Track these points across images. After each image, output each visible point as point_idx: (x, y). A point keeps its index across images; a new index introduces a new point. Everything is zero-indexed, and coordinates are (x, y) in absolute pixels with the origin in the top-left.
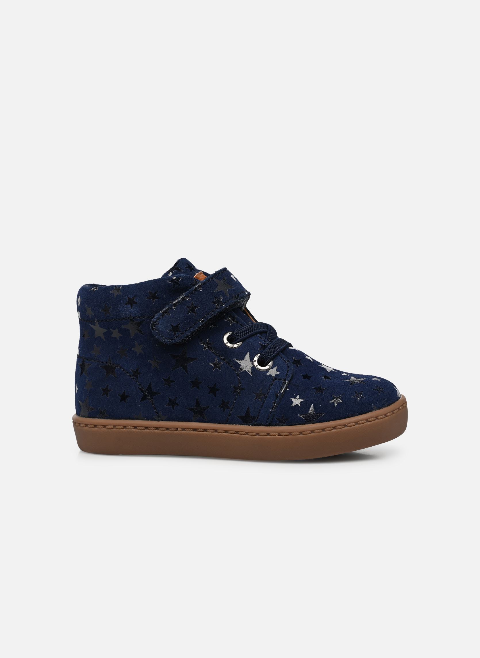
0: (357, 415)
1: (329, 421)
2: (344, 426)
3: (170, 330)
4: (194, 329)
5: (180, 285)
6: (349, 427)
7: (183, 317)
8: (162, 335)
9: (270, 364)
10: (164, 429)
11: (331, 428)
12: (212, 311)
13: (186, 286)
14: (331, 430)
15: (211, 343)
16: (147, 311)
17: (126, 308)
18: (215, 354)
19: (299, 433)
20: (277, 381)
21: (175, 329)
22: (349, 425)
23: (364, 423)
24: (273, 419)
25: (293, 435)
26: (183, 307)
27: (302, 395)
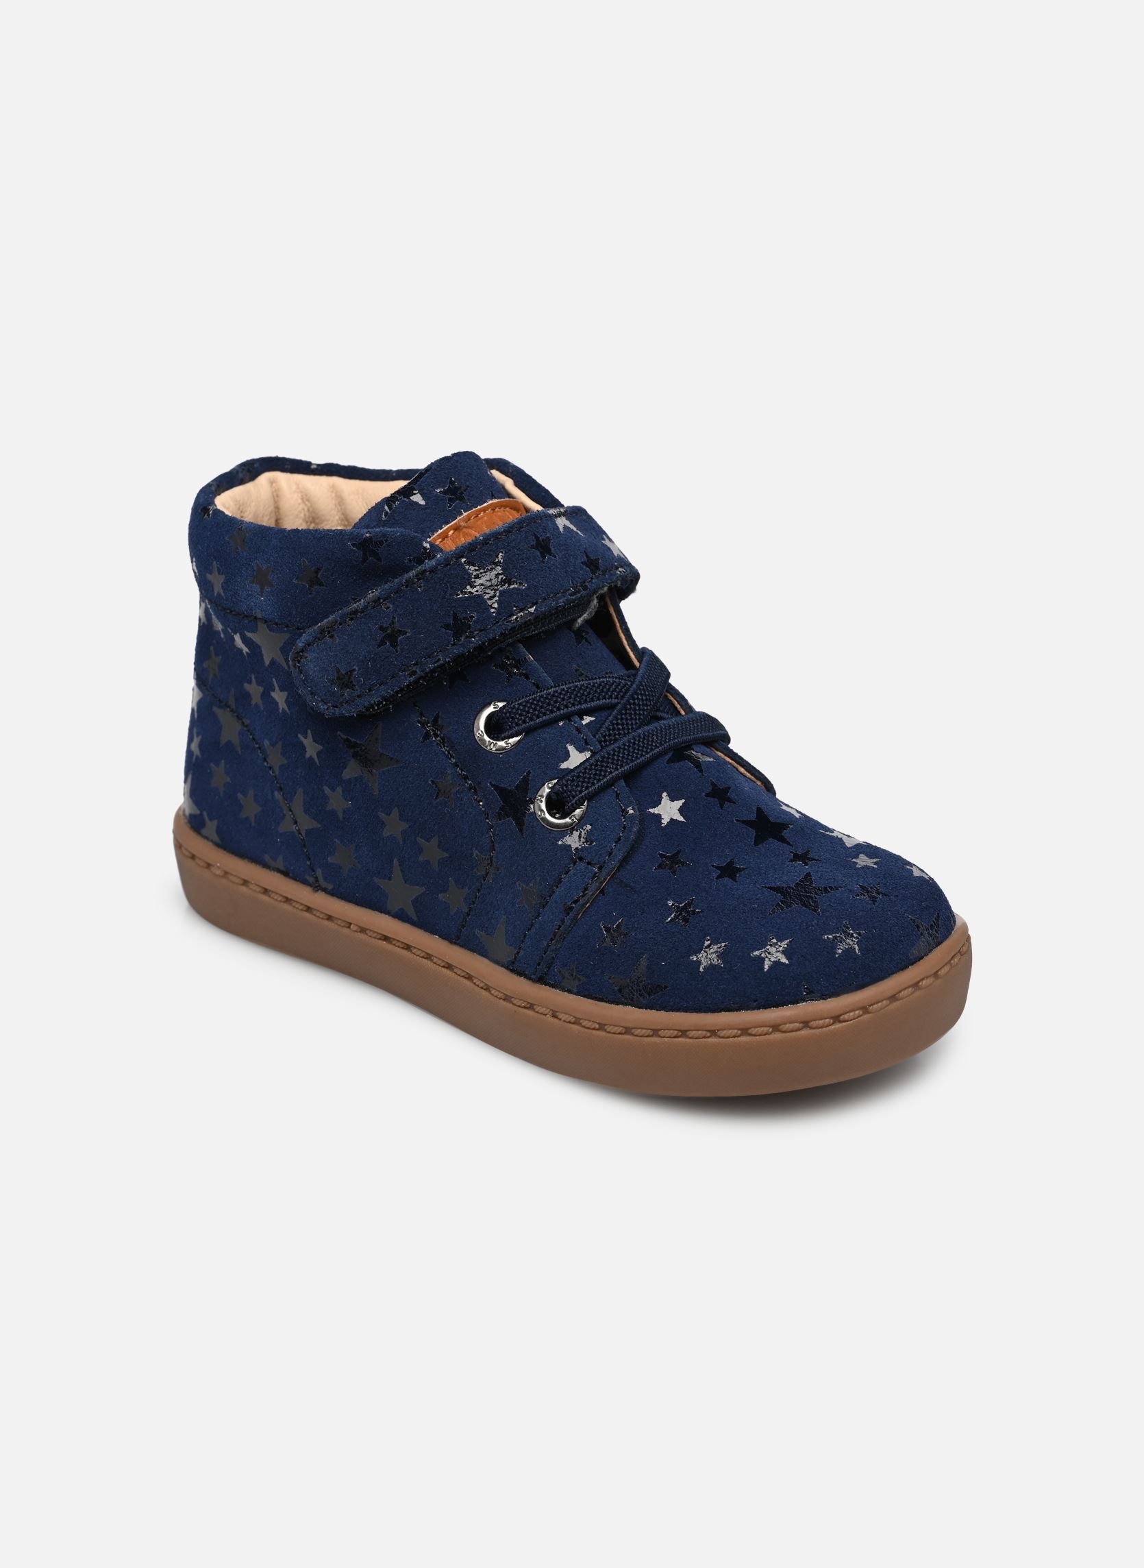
0: (753, 1009)
1: (678, 1010)
2: (709, 1034)
3: (332, 682)
4: (389, 689)
5: (379, 559)
6: (723, 1037)
7: (367, 654)
8: (312, 689)
9: (578, 812)
10: (322, 916)
11: (676, 1032)
12: (440, 651)
13: (398, 563)
14: (673, 1036)
15: (443, 726)
16: (294, 612)
17: (251, 591)
18: (447, 757)
19: (597, 1026)
20: (582, 865)
21: (345, 681)
22: (723, 1033)
23: (765, 1035)
24: (549, 968)
25: (584, 1027)
26: (369, 625)
27: (632, 919)
